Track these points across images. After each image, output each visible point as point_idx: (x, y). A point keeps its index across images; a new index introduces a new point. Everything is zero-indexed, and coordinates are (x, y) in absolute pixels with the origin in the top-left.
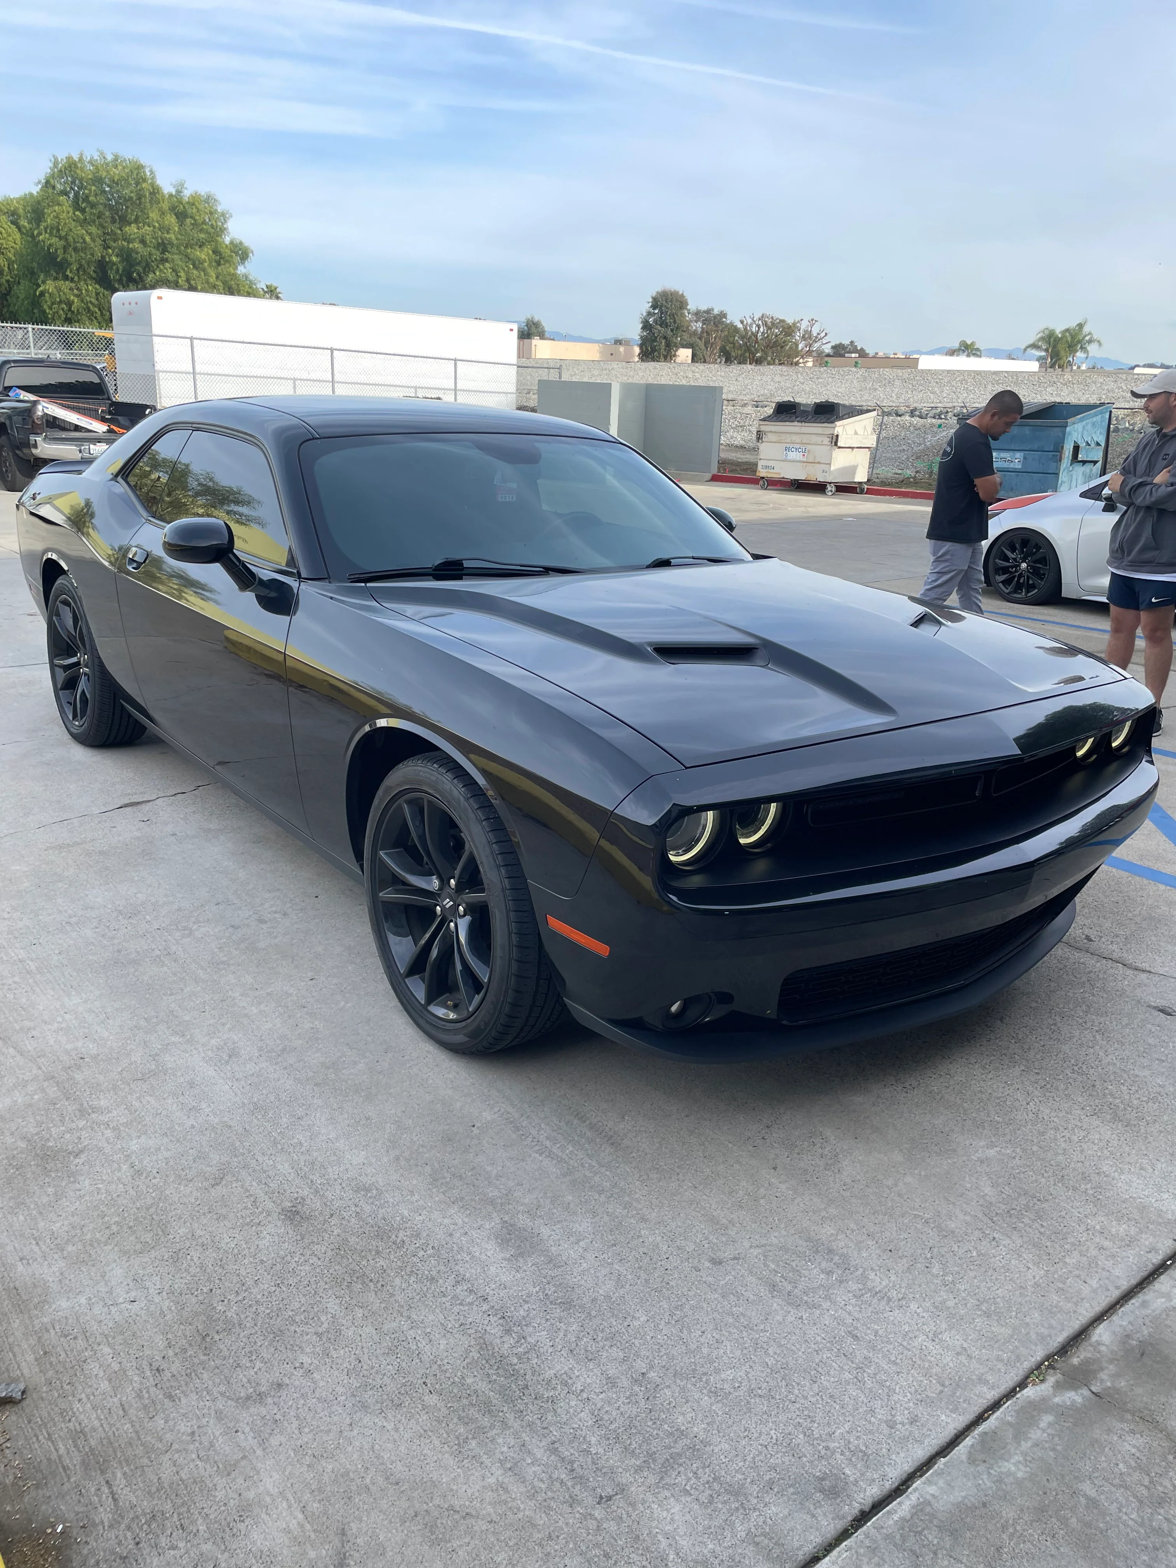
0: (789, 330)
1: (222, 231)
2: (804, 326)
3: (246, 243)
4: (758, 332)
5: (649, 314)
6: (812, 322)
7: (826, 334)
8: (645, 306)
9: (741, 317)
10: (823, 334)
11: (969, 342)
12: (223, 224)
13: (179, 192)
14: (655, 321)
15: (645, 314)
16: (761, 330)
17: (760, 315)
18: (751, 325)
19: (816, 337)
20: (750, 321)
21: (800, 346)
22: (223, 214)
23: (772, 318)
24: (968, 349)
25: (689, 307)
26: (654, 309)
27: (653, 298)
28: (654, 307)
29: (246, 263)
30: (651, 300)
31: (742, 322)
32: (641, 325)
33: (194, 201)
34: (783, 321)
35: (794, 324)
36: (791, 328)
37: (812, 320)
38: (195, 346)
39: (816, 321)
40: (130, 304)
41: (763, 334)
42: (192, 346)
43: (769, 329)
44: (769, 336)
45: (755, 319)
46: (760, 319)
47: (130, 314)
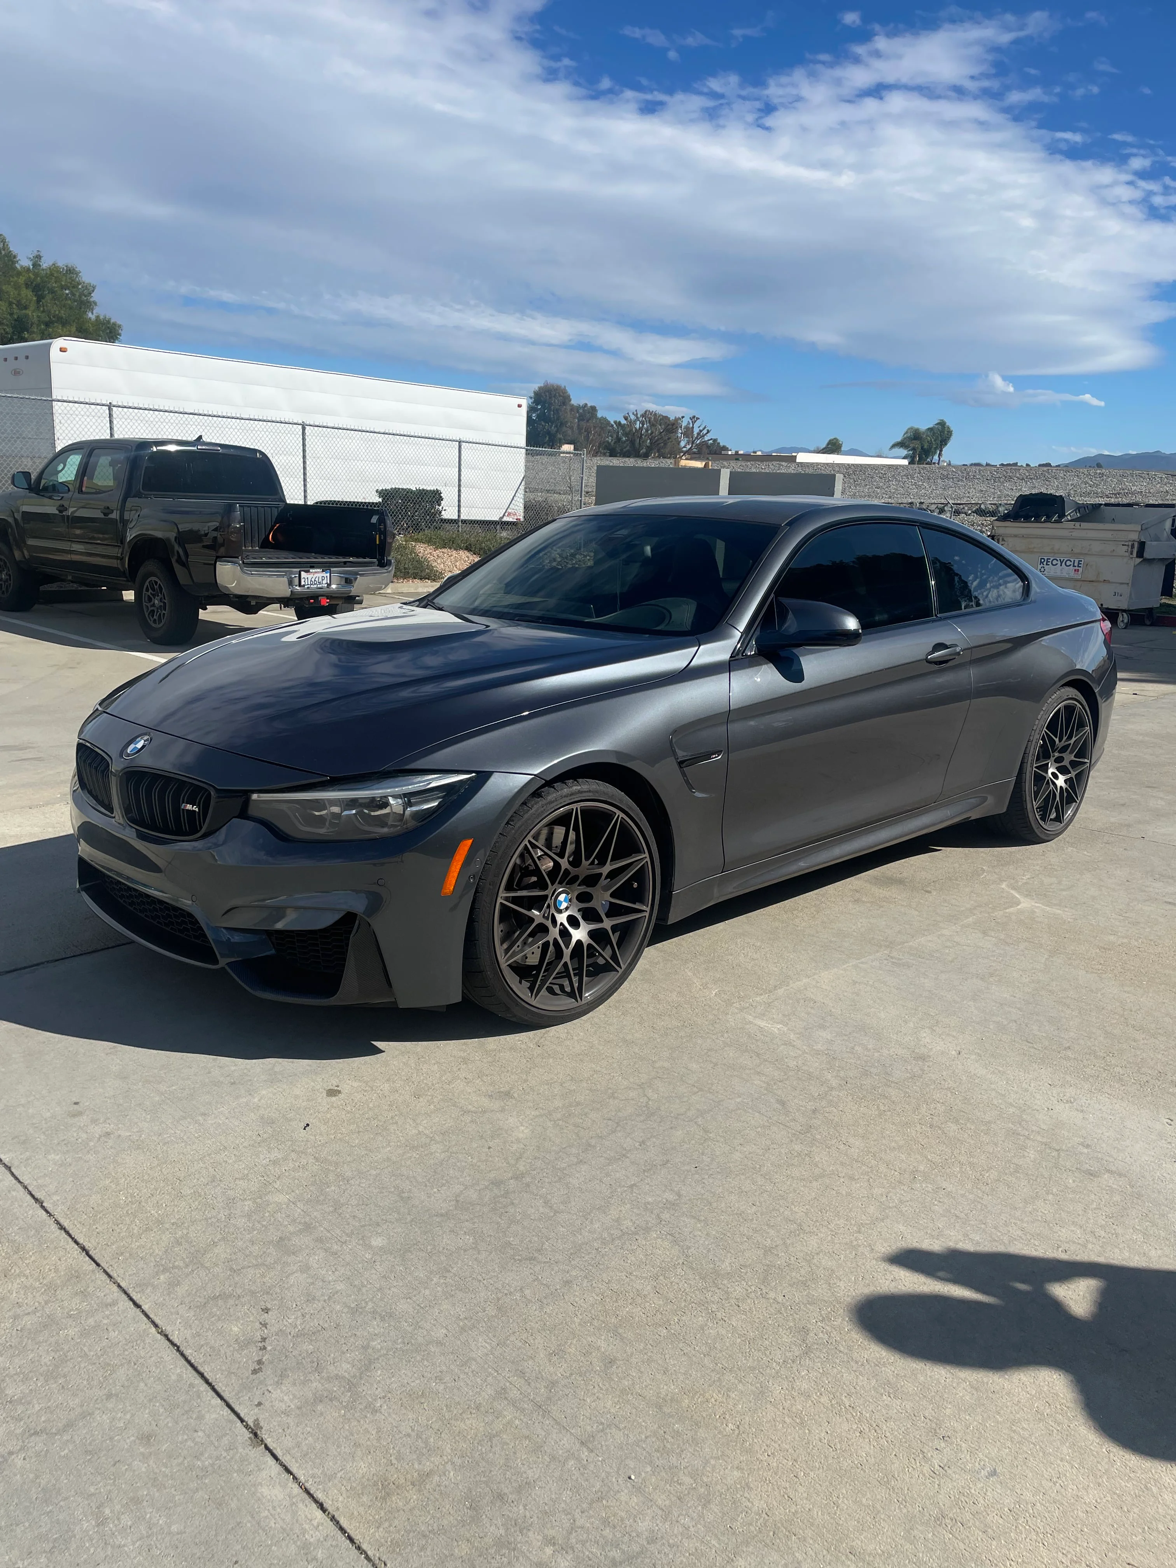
0: (670, 426)
1: (88, 305)
2: (685, 423)
3: (116, 321)
4: (641, 428)
6: (694, 419)
7: (708, 433)
9: (625, 414)
10: (705, 432)
11: (836, 440)
12: (89, 298)
13: (36, 264)
14: (538, 416)
16: (645, 426)
17: (643, 412)
18: (635, 422)
19: (698, 434)
20: (633, 417)
21: (682, 444)
22: (89, 287)
23: (655, 414)
24: (834, 447)
25: (570, 402)
26: (537, 405)
27: (534, 392)
28: (536, 402)
30: (533, 395)
31: (626, 419)
33: (54, 271)
34: (666, 417)
35: (676, 420)
36: (673, 424)
37: (694, 417)
38: (114, 416)
39: (698, 419)
40: (16, 358)
41: (647, 430)
42: (110, 416)
43: (652, 425)
44: (652, 433)
45: (639, 416)
46: (643, 416)
47: (16, 373)
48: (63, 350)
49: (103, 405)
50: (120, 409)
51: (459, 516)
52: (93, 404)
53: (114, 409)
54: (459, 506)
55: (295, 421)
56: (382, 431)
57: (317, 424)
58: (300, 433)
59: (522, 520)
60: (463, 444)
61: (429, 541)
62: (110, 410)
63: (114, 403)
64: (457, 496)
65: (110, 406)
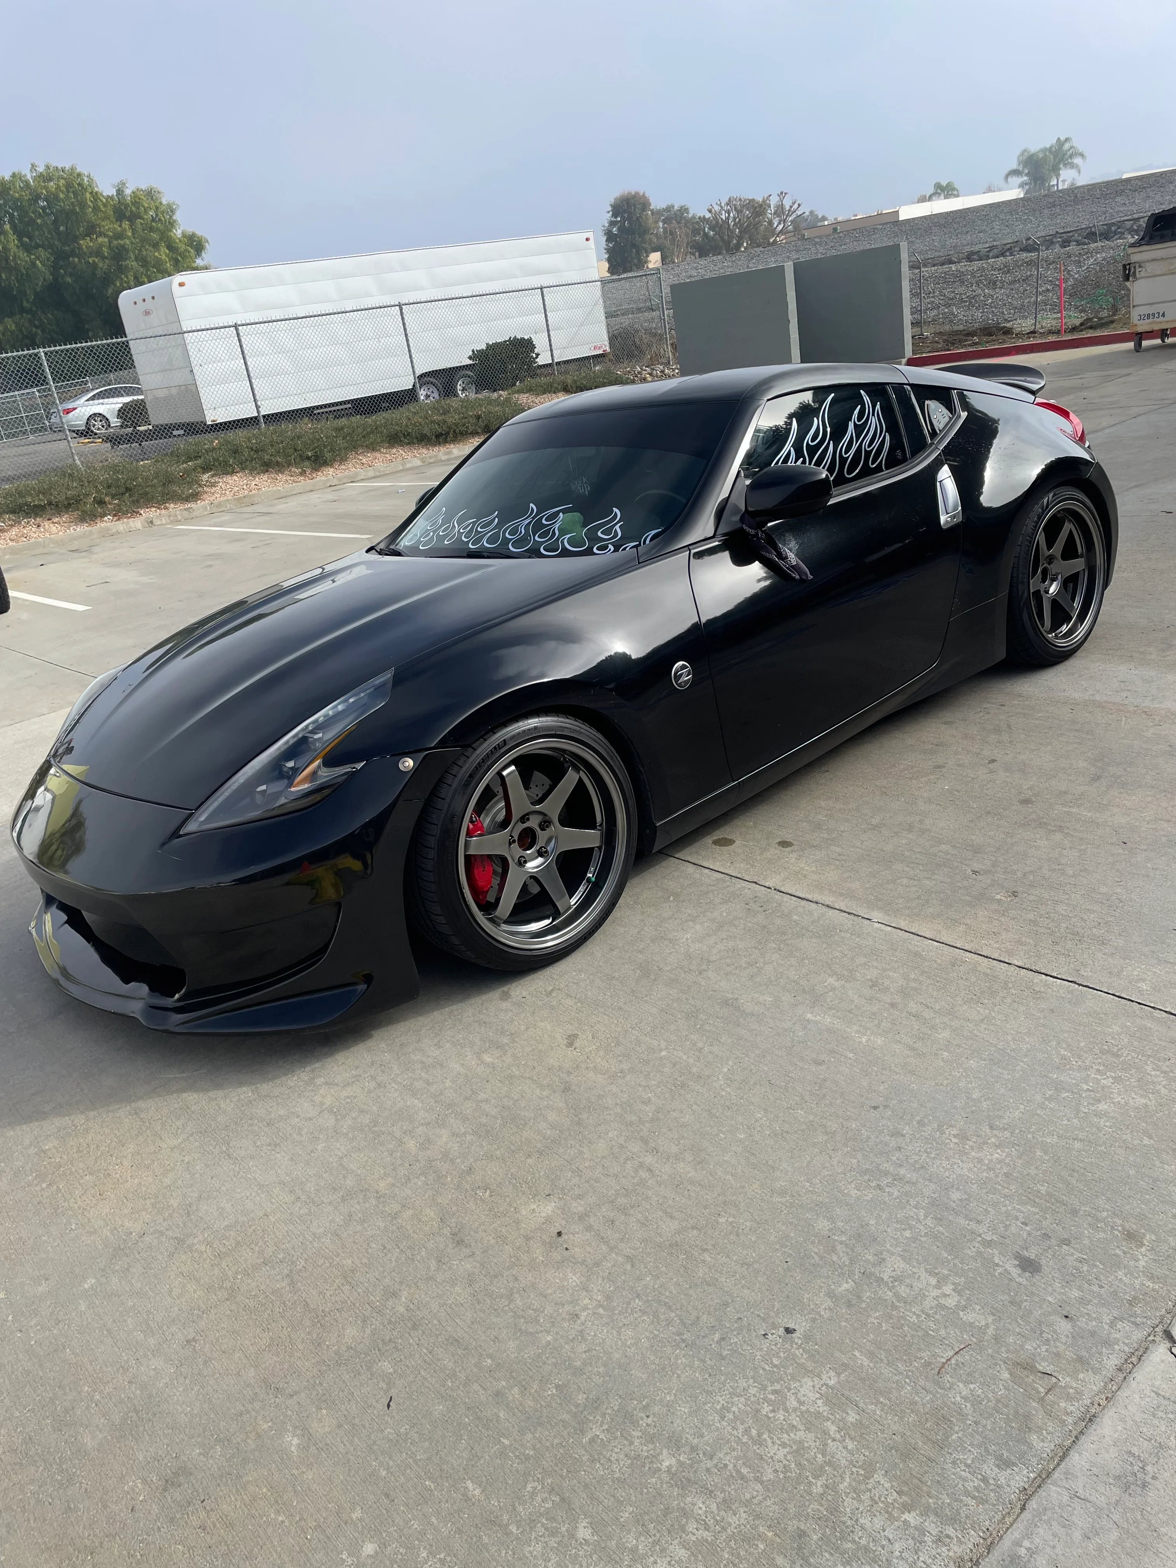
0: (758, 209)
1: (172, 224)
2: (774, 201)
3: (199, 233)
4: (728, 218)
5: (612, 223)
6: (782, 195)
7: (799, 205)
8: (605, 217)
9: (708, 206)
10: (796, 206)
11: (944, 184)
12: (171, 217)
13: (120, 192)
14: (619, 230)
15: (607, 225)
16: (731, 215)
17: (727, 200)
18: (720, 212)
19: (789, 211)
20: (717, 208)
21: (774, 225)
22: (169, 206)
23: (740, 200)
24: (946, 190)
25: (651, 207)
26: (615, 217)
27: (611, 205)
28: (615, 215)
29: (203, 254)
30: (610, 209)
31: (710, 211)
32: (605, 238)
33: (136, 199)
34: (752, 201)
35: (764, 201)
36: (761, 206)
37: (782, 193)
38: (241, 334)
39: (786, 194)
40: (144, 300)
41: (734, 219)
42: (238, 335)
43: (739, 212)
44: (740, 220)
45: (723, 205)
46: (728, 204)
47: (147, 313)
48: (181, 285)
49: (230, 327)
50: (245, 327)
51: (553, 360)
52: (221, 328)
53: (240, 328)
54: (551, 350)
55: (393, 304)
56: (470, 294)
57: (411, 301)
58: (399, 313)
59: (608, 350)
60: (545, 290)
61: (530, 390)
62: (237, 330)
63: (239, 323)
64: (547, 341)
65: (236, 326)
